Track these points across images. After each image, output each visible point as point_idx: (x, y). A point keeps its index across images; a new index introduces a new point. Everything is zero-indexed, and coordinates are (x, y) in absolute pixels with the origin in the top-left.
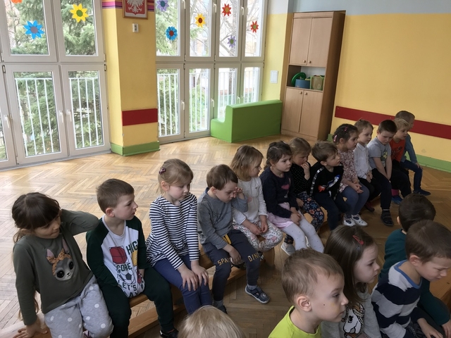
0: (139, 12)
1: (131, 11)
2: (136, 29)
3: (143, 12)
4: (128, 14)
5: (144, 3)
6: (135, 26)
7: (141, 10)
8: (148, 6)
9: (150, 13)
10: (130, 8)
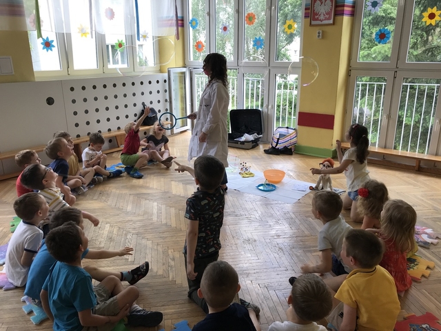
0: (326, 19)
1: (317, 19)
2: (319, 36)
3: (329, 19)
4: (313, 22)
5: (331, 10)
6: (319, 33)
7: (327, 16)
8: (335, 11)
9: (338, 18)
10: (316, 17)
